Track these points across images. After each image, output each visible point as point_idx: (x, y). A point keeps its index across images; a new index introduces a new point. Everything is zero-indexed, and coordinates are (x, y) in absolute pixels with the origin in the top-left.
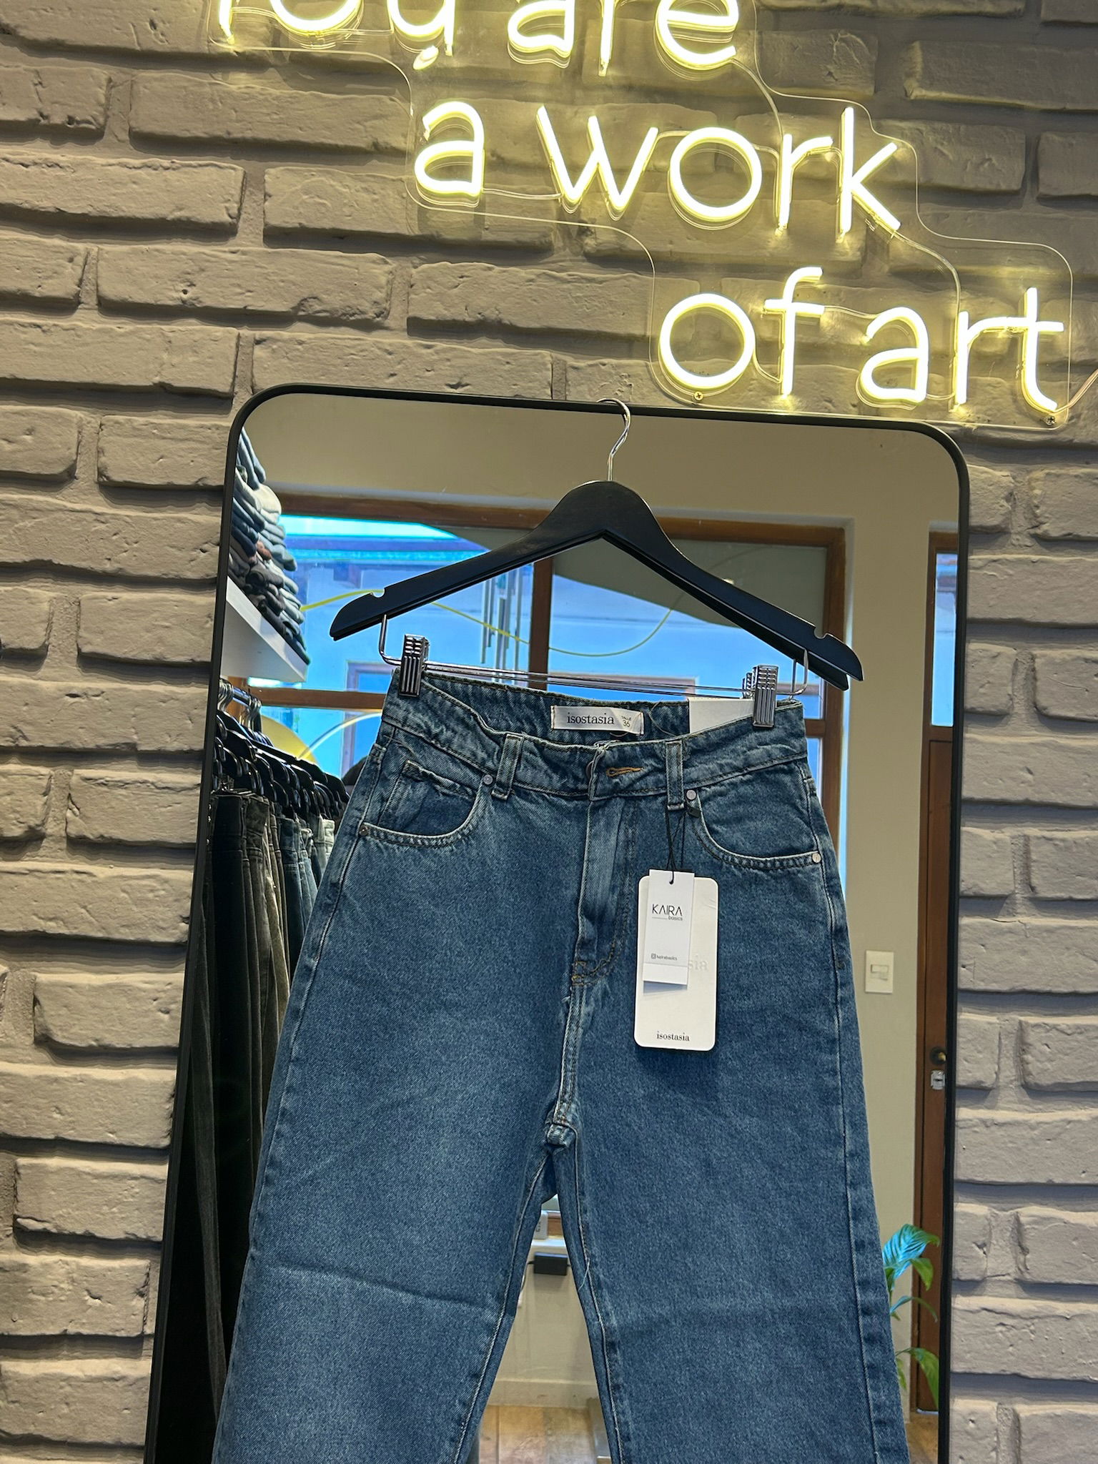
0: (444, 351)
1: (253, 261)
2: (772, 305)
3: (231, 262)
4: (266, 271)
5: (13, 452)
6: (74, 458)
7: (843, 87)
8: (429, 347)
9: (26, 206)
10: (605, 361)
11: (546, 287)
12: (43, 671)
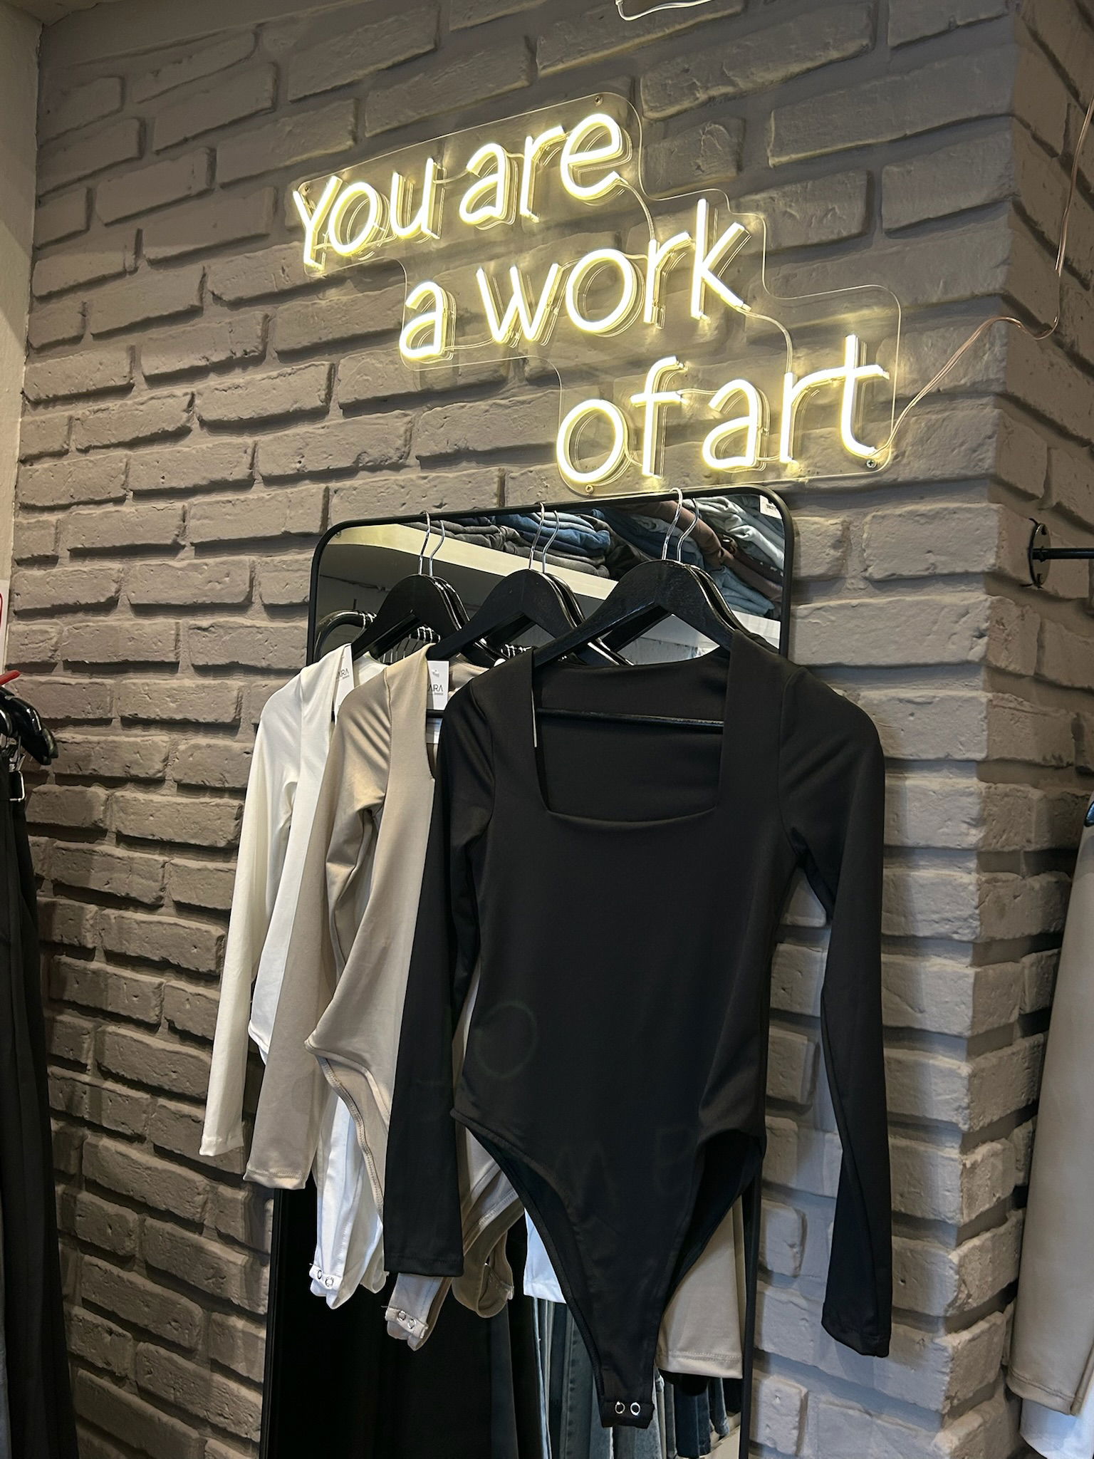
0: (434, 479)
1: (332, 432)
2: (636, 400)
3: (321, 435)
4: (338, 438)
5: (222, 589)
6: (248, 590)
7: (708, 177)
8: (425, 478)
9: (225, 419)
10: (532, 469)
11: (495, 414)
12: (239, 736)
